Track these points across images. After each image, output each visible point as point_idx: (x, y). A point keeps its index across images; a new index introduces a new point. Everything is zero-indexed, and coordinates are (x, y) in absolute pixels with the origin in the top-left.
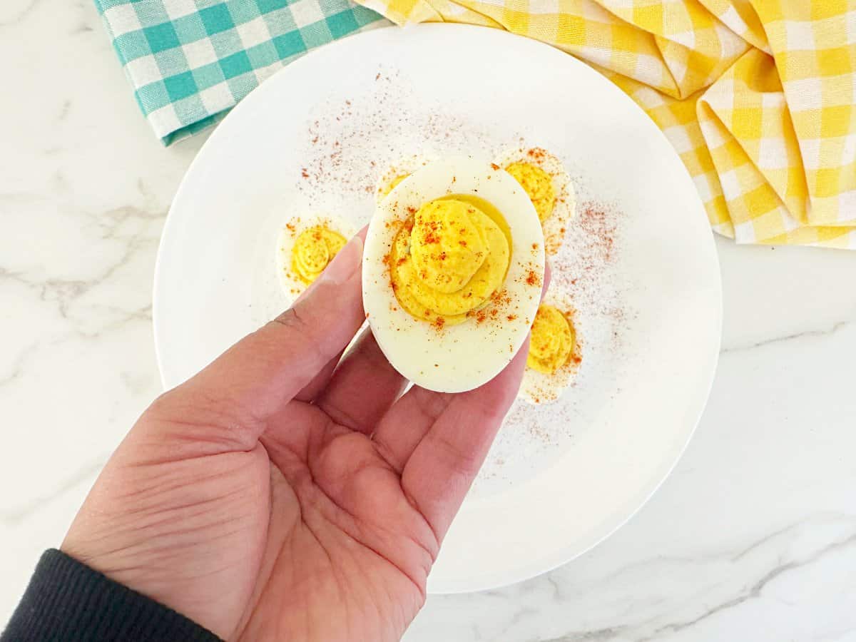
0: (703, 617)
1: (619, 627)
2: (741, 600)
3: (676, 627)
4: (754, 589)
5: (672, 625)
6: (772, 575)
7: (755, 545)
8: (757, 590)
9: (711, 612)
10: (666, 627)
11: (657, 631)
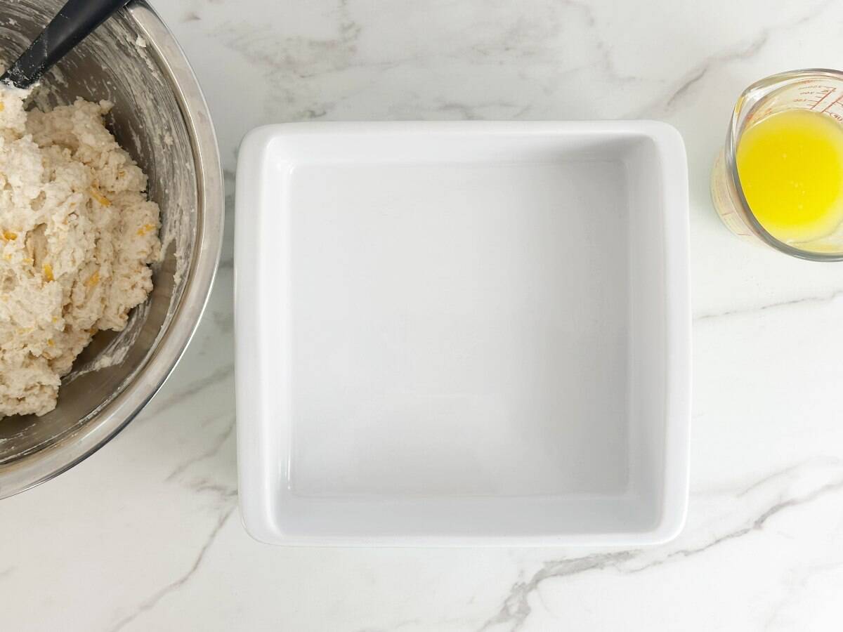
0: (711, 545)
1: (636, 550)
2: (746, 531)
3: (687, 553)
4: (756, 522)
5: (682, 551)
6: (774, 510)
7: (759, 483)
8: (759, 523)
9: (718, 541)
10: (677, 553)
11: (669, 556)
